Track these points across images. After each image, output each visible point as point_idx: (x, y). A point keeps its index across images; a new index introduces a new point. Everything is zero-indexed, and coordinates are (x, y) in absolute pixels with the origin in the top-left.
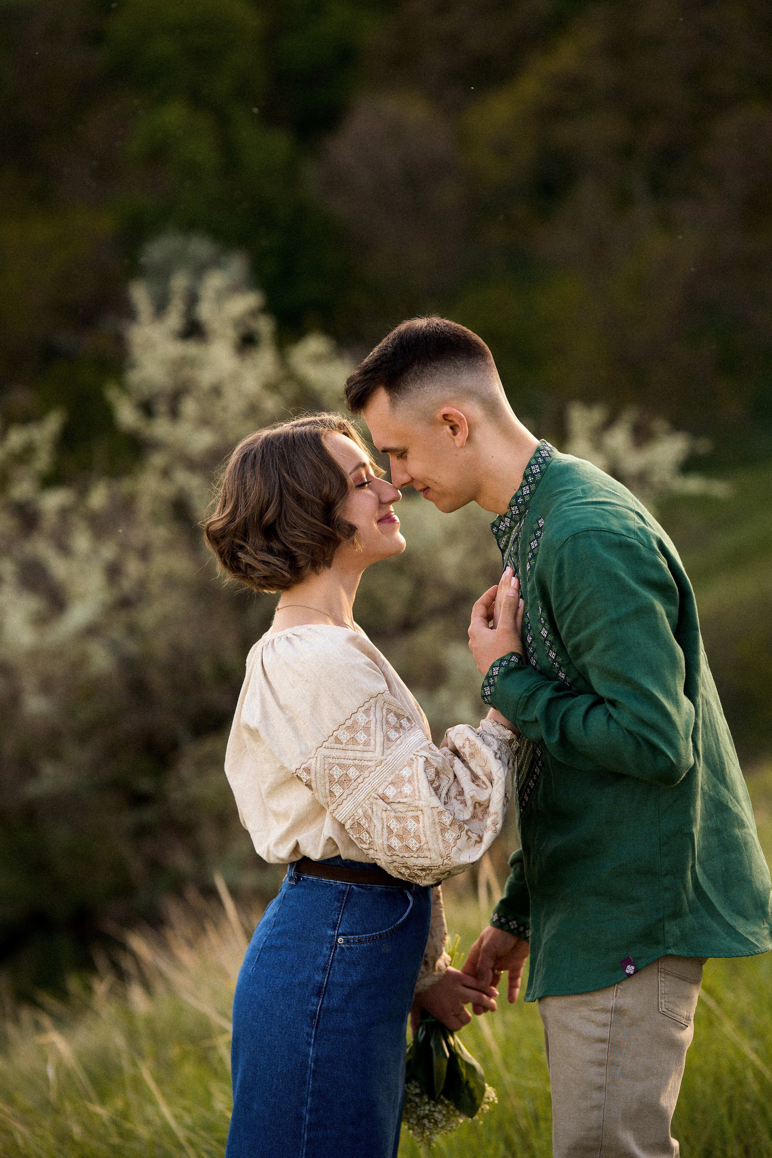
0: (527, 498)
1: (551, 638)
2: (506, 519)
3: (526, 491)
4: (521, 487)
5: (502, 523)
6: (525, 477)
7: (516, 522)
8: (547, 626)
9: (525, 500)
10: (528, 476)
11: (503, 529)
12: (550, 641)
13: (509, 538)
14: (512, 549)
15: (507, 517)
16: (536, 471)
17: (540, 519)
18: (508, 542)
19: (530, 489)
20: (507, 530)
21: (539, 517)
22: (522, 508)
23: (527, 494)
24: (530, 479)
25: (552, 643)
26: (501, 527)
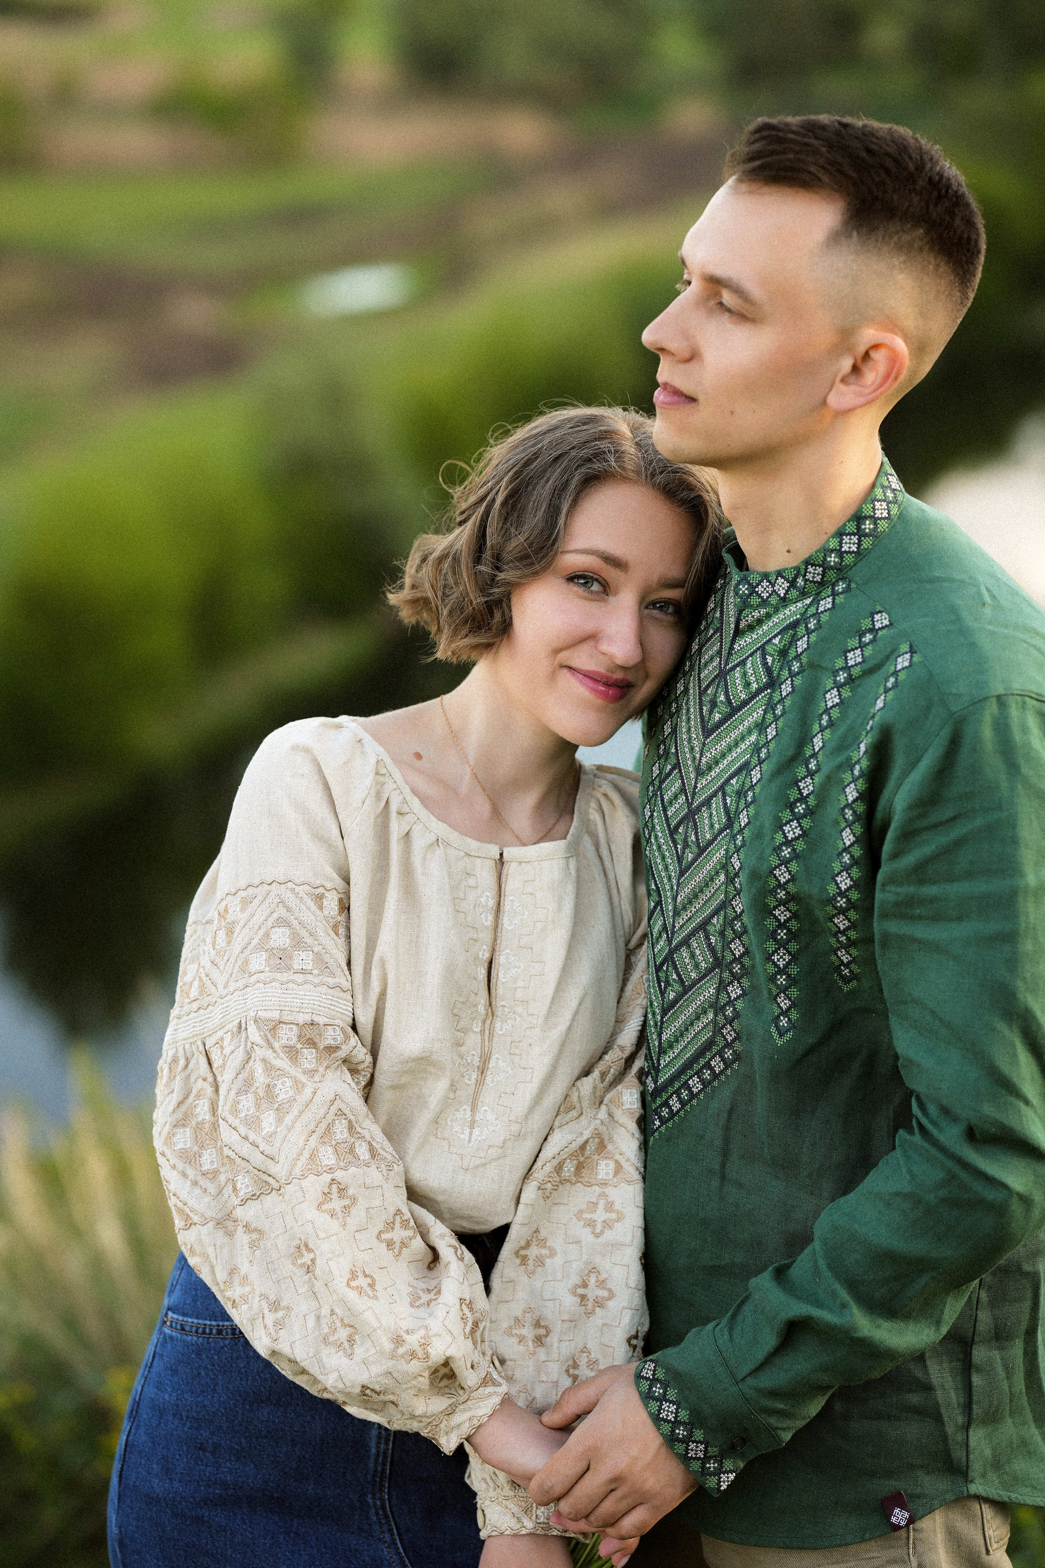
0: (849, 559)
1: (857, 852)
2: (781, 580)
3: (850, 544)
4: (840, 534)
5: (765, 583)
6: (858, 518)
7: (803, 594)
8: (858, 829)
9: (842, 561)
10: (866, 518)
11: (765, 595)
12: (852, 856)
13: (768, 616)
14: (776, 641)
15: (783, 577)
16: (882, 514)
17: (880, 612)
18: (760, 622)
19: (859, 544)
20: (774, 600)
21: (878, 608)
22: (831, 575)
23: (849, 552)
24: (868, 526)
25: (855, 862)
26: (759, 589)
